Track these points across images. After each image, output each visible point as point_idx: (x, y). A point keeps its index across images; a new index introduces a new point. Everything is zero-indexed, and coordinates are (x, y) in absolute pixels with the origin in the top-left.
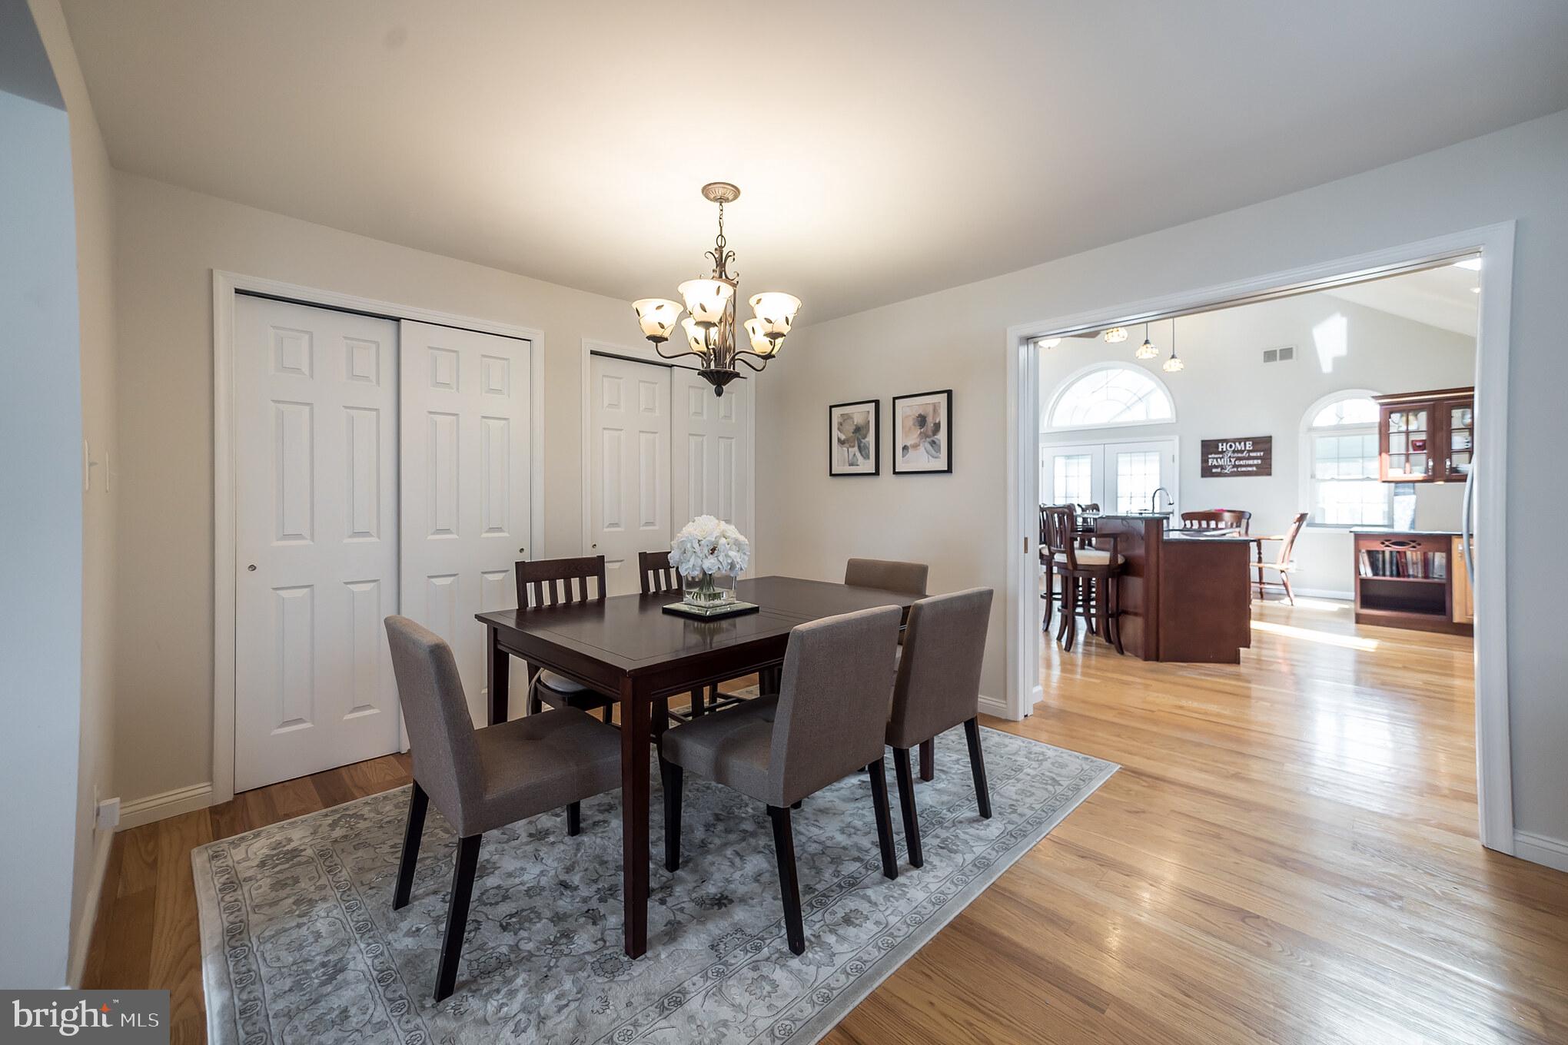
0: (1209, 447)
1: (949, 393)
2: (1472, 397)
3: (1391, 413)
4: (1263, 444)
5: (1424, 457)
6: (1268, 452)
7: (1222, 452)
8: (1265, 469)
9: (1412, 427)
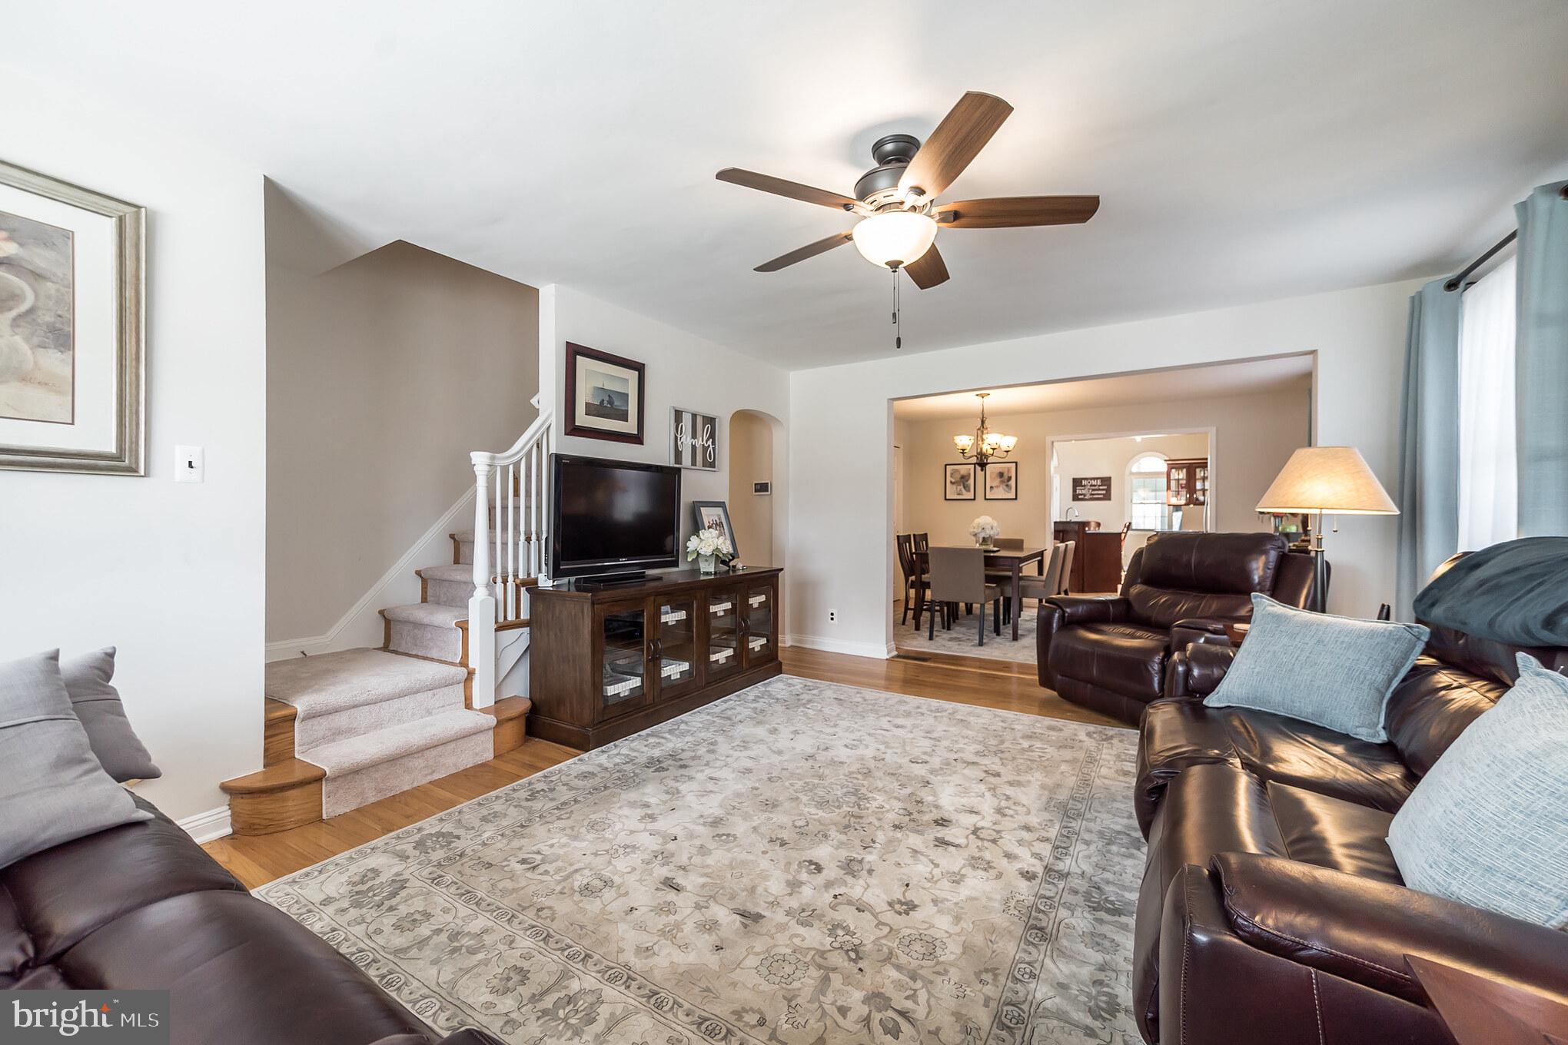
0: (1077, 482)
1: (1016, 463)
2: (1207, 463)
3: (1172, 468)
4: (1106, 481)
5: (1185, 493)
6: (1109, 486)
7: (1085, 486)
8: (1107, 497)
9: (1181, 477)
